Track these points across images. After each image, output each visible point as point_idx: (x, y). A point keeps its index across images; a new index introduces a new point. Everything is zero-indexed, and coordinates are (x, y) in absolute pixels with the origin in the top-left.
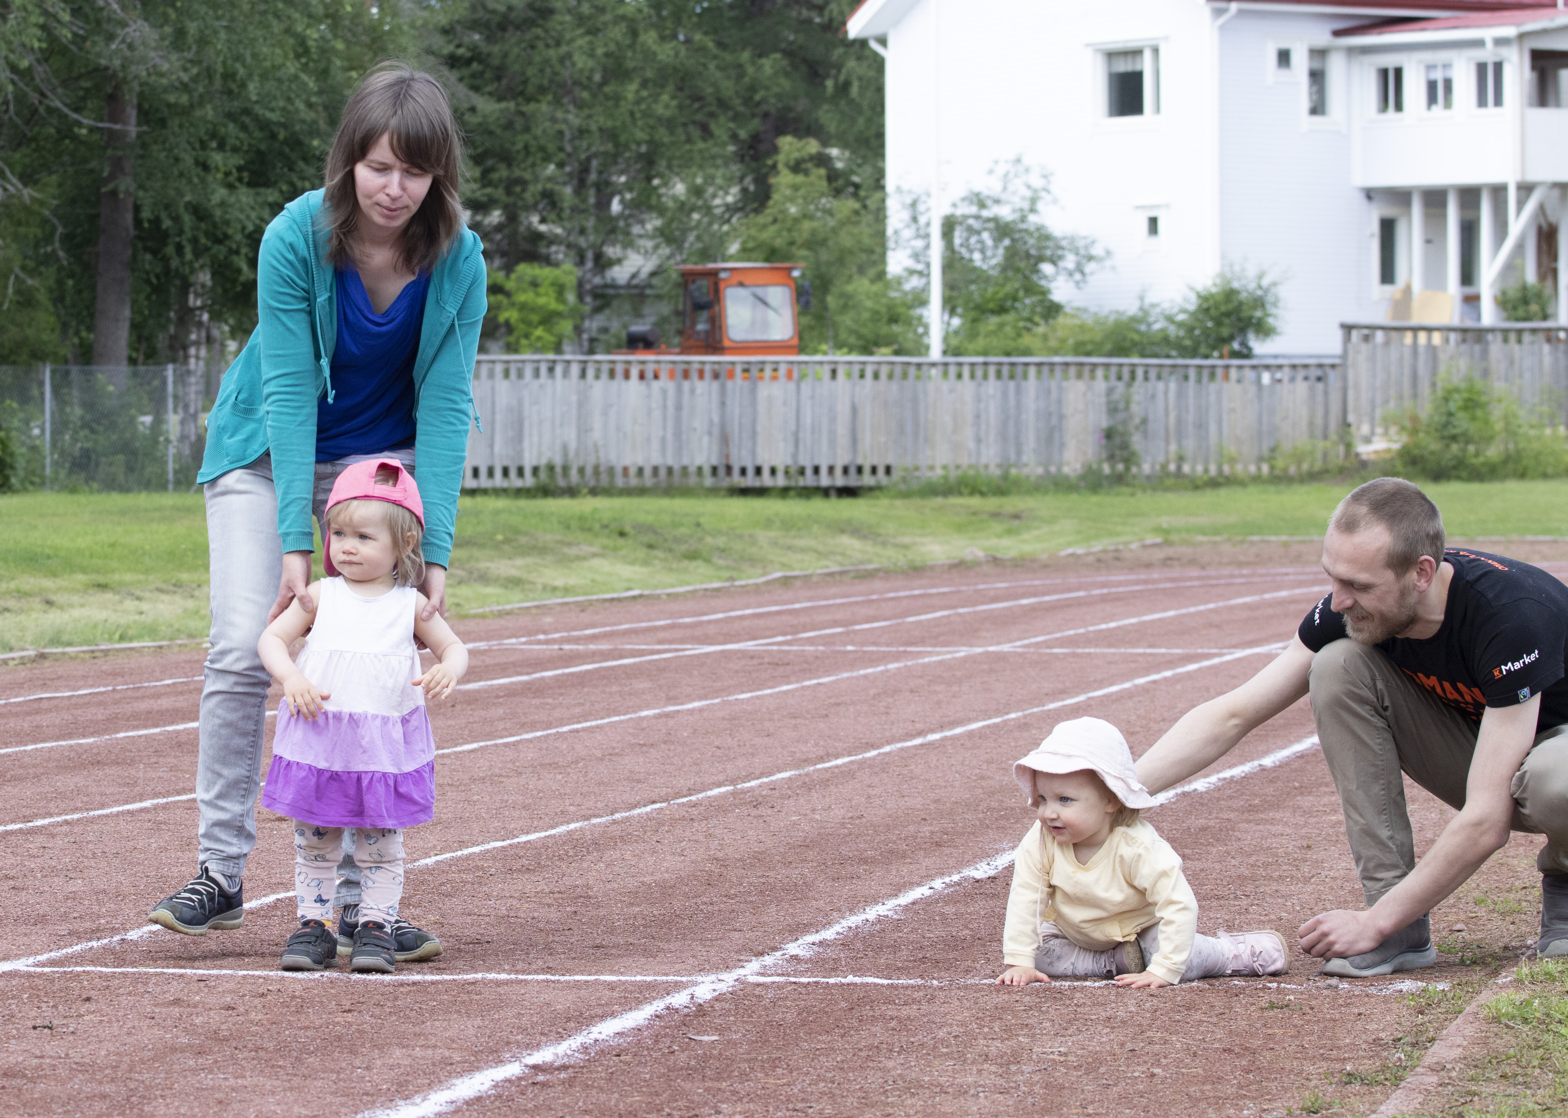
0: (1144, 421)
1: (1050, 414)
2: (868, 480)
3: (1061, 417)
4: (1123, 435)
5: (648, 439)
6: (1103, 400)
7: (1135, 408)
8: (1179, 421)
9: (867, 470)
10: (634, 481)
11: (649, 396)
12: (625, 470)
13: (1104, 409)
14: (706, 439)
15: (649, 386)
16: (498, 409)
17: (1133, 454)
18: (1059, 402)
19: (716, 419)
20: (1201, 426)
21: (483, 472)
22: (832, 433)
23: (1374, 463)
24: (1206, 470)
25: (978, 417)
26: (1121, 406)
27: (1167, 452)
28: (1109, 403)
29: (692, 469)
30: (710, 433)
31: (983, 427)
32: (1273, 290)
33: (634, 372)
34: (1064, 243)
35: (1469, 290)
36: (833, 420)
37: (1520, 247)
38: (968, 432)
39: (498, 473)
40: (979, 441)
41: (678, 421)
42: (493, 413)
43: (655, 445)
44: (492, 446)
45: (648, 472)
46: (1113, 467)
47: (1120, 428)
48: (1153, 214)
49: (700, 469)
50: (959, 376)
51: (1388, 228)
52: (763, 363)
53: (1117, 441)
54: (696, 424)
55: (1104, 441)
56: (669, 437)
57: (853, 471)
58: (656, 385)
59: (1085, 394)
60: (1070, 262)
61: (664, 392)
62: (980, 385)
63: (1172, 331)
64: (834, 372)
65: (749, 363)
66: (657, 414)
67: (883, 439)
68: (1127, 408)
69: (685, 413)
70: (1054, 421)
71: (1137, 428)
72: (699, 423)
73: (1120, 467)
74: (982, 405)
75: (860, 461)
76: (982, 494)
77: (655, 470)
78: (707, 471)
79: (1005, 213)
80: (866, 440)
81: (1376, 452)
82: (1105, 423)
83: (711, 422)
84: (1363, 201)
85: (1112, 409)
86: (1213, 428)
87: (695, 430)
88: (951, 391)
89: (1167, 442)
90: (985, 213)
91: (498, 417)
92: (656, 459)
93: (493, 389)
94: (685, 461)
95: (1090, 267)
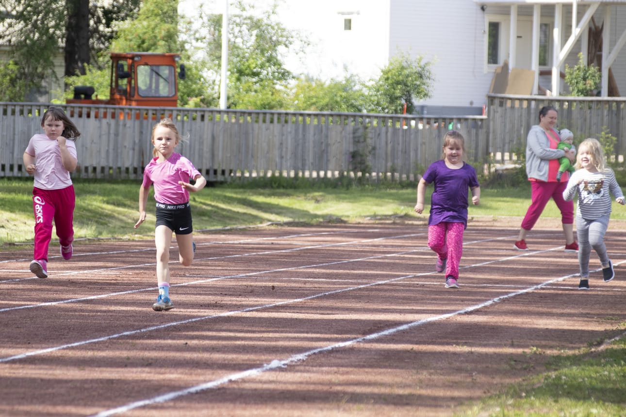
0: (374, 148)
1: (322, 143)
2: (220, 178)
3: (328, 145)
4: (361, 156)
5: (99, 152)
6: (351, 136)
7: (369, 141)
8: (393, 149)
9: (219, 172)
10: (91, 175)
11: (100, 127)
12: (86, 168)
13: (352, 140)
14: (131, 152)
15: (100, 121)
16: (16, 133)
17: (367, 167)
18: (327, 137)
19: (137, 141)
20: (406, 152)
21: (7, 167)
22: (201, 150)
23: (506, 176)
24: (408, 177)
25: (281, 144)
26: (362, 140)
27: (386, 166)
28: (354, 138)
29: (123, 169)
30: (134, 149)
31: (284, 149)
32: (427, 68)
33: (93, 114)
34: (294, 34)
35: (544, 68)
36: (201, 143)
37: (578, 41)
38: (276, 153)
39: (16, 169)
40: (282, 157)
41: (116, 142)
42: (14, 134)
43: (103, 155)
44: (13, 153)
45: (99, 170)
46: (355, 174)
47: (361, 152)
48: (348, 17)
49: (127, 169)
50: (272, 122)
51: (494, 28)
52: (164, 110)
53: (359, 159)
54: (126, 144)
55: (351, 160)
56: (111, 151)
57: (211, 172)
58: (104, 121)
59: (341, 132)
60: (296, 45)
61: (109, 125)
62: (283, 126)
63: (366, 92)
64: (203, 117)
65: (156, 110)
66: (104, 138)
67: (229, 155)
68: (365, 140)
69: (120, 138)
70: (323, 147)
71: (370, 152)
72: (128, 143)
73: (360, 174)
74: (284, 137)
75: (216, 167)
76: (284, 187)
77: (103, 169)
78: (131, 170)
79: (257, 14)
80: (220, 155)
81: (507, 169)
82: (352, 150)
83: (134, 143)
84: (480, 11)
85: (356, 141)
86: (412, 154)
87: (125, 147)
88: (267, 129)
89: (386, 161)
90: (245, 14)
91: (16, 137)
92: (103, 163)
93: (14, 121)
94: (119, 165)
95: (308, 49)
